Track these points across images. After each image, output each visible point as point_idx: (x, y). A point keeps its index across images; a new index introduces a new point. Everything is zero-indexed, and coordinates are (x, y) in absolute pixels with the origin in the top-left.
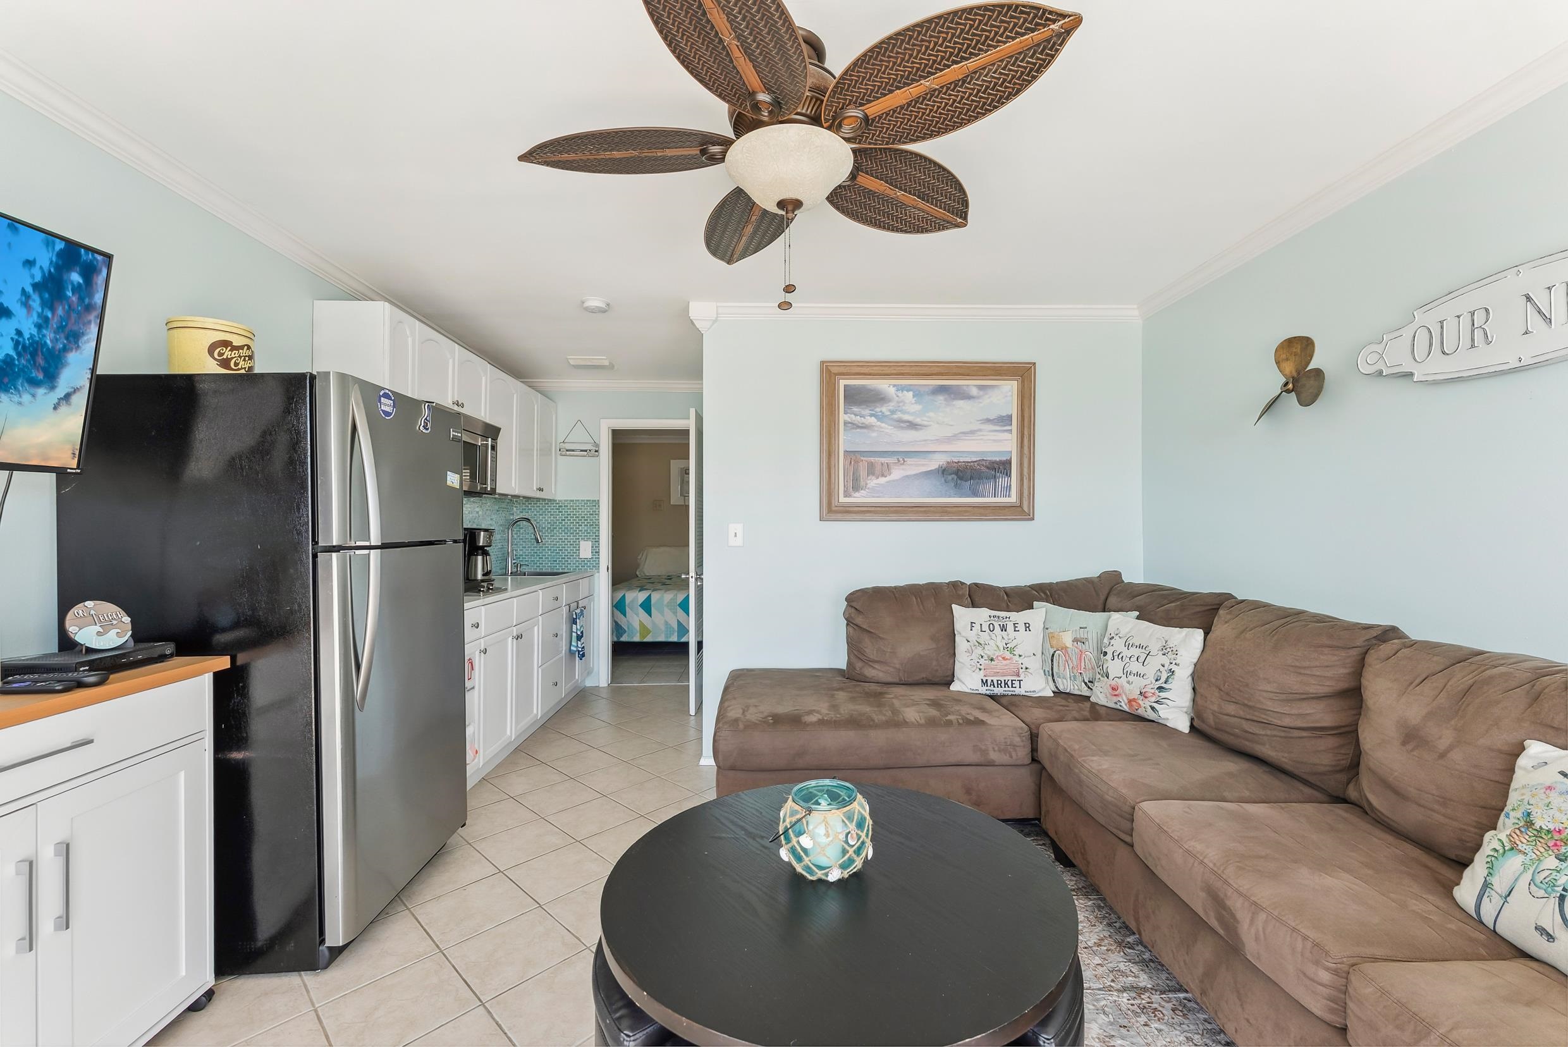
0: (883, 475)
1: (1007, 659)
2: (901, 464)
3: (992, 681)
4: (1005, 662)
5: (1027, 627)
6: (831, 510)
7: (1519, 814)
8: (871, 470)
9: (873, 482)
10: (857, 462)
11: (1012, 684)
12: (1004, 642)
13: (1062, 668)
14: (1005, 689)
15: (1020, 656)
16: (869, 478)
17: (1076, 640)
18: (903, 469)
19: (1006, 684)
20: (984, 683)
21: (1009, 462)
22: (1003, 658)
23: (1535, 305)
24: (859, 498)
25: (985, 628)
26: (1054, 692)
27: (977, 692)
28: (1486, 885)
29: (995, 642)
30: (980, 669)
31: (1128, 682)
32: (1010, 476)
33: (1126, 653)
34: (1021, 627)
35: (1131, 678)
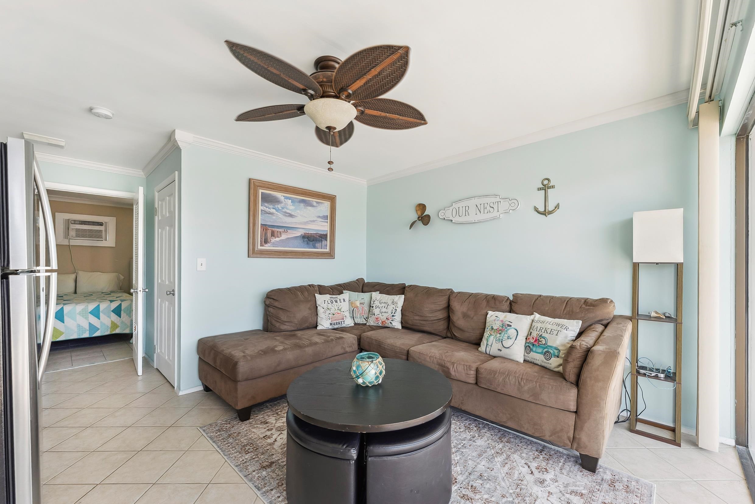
0: (278, 237)
1: (339, 314)
2: (286, 232)
3: (334, 323)
4: (338, 315)
5: (344, 301)
6: (253, 252)
7: (490, 327)
8: (273, 234)
9: (274, 240)
10: (266, 230)
11: (341, 323)
12: (337, 307)
13: (357, 314)
14: (339, 325)
15: (343, 312)
16: (272, 238)
17: (361, 304)
18: (287, 235)
19: (339, 323)
20: (331, 324)
21: (326, 235)
22: (338, 313)
23: (478, 207)
24: (267, 247)
25: (329, 302)
26: (354, 324)
27: (328, 328)
28: (487, 344)
29: (334, 308)
30: (329, 319)
31: (382, 316)
32: (327, 241)
33: (380, 306)
34: (342, 301)
35: (383, 314)
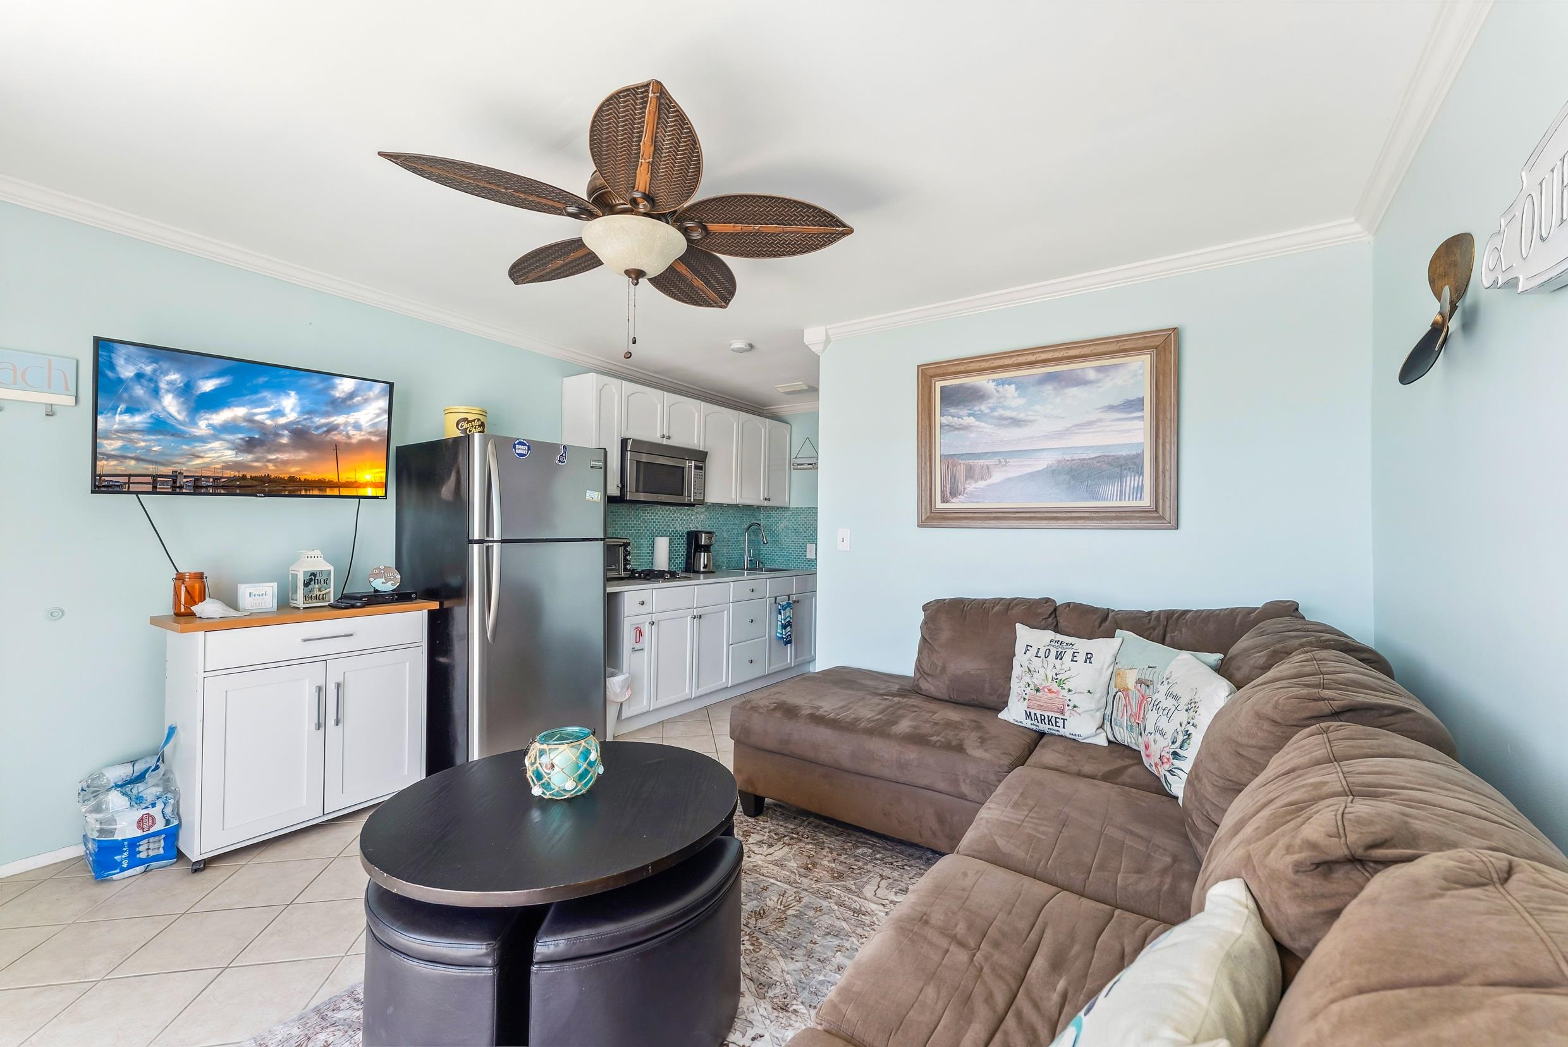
0: (982, 479)
1: (1053, 692)
2: (1003, 466)
3: (1035, 714)
4: (1050, 695)
5: (1089, 658)
6: (931, 518)
8: (970, 474)
9: (971, 486)
10: (954, 466)
11: (1056, 722)
12: (1055, 671)
13: (1120, 714)
14: (1051, 727)
15: (1069, 690)
16: (968, 482)
17: (1140, 682)
18: (1005, 471)
19: (1050, 721)
20: (1028, 715)
21: (1140, 456)
22: (1049, 690)
24: (956, 504)
25: (1042, 653)
26: (1110, 742)
27: (1021, 724)
29: (1045, 672)
30: (1025, 699)
32: (1142, 474)
33: (1163, 704)
34: (1081, 657)
35: (1158, 736)
